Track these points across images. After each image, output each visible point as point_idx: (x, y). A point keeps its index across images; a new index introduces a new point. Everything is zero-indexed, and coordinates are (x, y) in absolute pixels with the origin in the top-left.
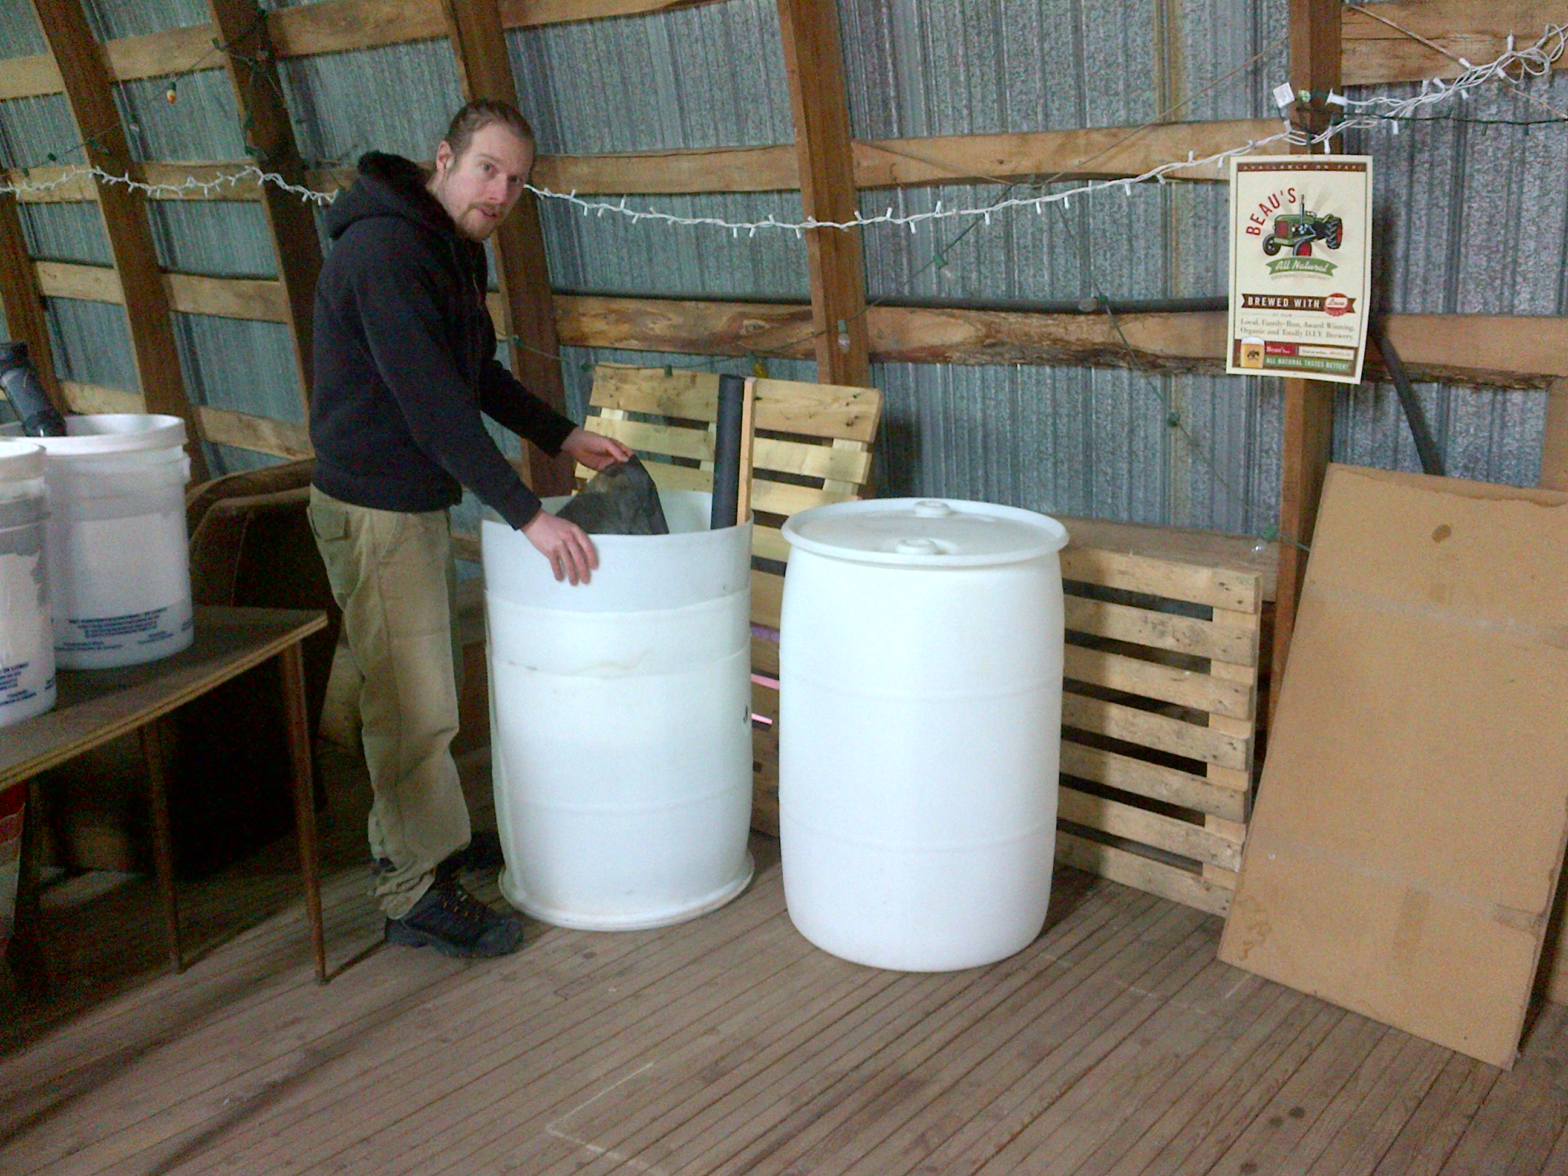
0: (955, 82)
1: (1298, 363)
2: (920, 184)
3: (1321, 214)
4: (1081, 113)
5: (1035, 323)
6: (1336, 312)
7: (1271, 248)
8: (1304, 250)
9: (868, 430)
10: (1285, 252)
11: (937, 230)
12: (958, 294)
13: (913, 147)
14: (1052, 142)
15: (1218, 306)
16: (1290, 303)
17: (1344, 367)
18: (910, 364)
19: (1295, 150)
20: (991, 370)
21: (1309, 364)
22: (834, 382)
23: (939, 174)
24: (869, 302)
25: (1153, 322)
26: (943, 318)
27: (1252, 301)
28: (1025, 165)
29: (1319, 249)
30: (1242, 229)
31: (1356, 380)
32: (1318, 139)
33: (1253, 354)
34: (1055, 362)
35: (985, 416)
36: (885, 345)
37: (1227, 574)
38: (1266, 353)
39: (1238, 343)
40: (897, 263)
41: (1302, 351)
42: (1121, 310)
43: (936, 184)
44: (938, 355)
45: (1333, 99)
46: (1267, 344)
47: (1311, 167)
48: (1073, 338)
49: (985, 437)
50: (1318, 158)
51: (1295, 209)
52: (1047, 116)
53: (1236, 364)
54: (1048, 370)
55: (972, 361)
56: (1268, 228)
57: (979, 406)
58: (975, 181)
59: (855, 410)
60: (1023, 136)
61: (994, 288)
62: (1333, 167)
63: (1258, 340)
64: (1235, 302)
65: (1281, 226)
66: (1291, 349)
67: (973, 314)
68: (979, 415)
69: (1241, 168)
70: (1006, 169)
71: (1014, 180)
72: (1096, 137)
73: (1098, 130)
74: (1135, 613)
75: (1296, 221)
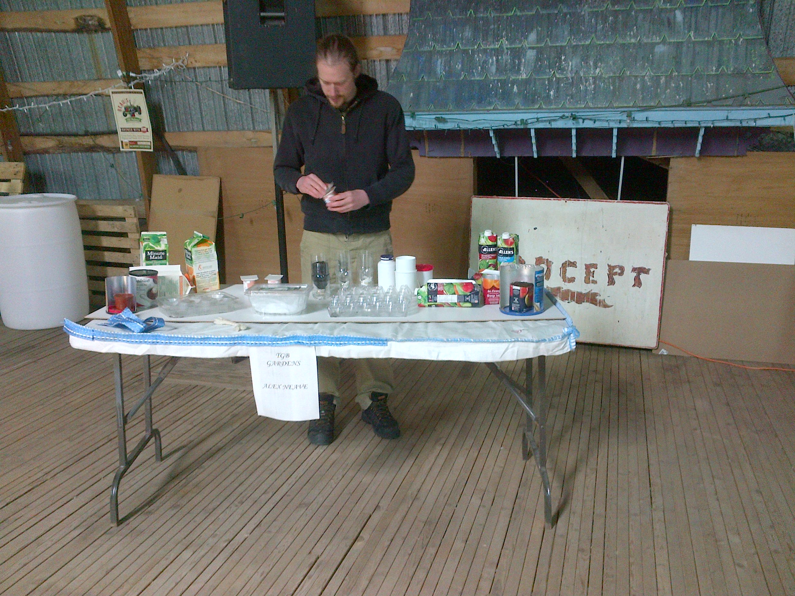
0: (36, 65)
1: (138, 146)
2: (31, 97)
3: (135, 106)
4: (75, 76)
5: (73, 140)
6: (144, 132)
7: (125, 115)
8: (133, 115)
9: (21, 175)
10: (129, 116)
11: (39, 111)
12: (49, 131)
13: (26, 85)
14: (68, 84)
15: (116, 133)
16: (133, 130)
17: (149, 147)
18: (38, 155)
19: (125, 88)
20: (63, 155)
21: (141, 147)
22: (9, 161)
23: (36, 94)
24: (21, 135)
25: (106, 137)
26: (44, 140)
27: (124, 130)
28: (61, 91)
29: (137, 114)
30: (117, 110)
31: (152, 150)
32: (130, 85)
33: (126, 145)
34: (81, 151)
35: (64, 170)
36: (28, 149)
37: (127, 207)
38: (130, 145)
39: (122, 142)
40: (28, 121)
41: (138, 143)
42: (96, 134)
43: (36, 96)
44: (45, 151)
45: (132, 74)
46: (130, 142)
47: (130, 92)
48: (85, 143)
49: (65, 176)
50: (131, 90)
51: (129, 104)
52: (66, 76)
53: (123, 148)
54: (80, 154)
55: (57, 153)
56: (123, 109)
57: (62, 167)
58: (48, 96)
59: (16, 170)
60: (59, 82)
61: (59, 129)
62: (135, 93)
63: (126, 141)
64: (119, 131)
65: (126, 109)
66: (136, 143)
67: (54, 137)
68: (62, 170)
69: (112, 93)
70: (56, 92)
71: (58, 95)
72: (80, 83)
73: (80, 80)
74: (105, 222)
75: (130, 107)
